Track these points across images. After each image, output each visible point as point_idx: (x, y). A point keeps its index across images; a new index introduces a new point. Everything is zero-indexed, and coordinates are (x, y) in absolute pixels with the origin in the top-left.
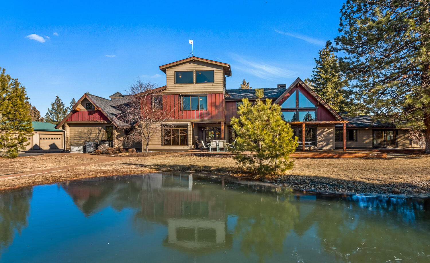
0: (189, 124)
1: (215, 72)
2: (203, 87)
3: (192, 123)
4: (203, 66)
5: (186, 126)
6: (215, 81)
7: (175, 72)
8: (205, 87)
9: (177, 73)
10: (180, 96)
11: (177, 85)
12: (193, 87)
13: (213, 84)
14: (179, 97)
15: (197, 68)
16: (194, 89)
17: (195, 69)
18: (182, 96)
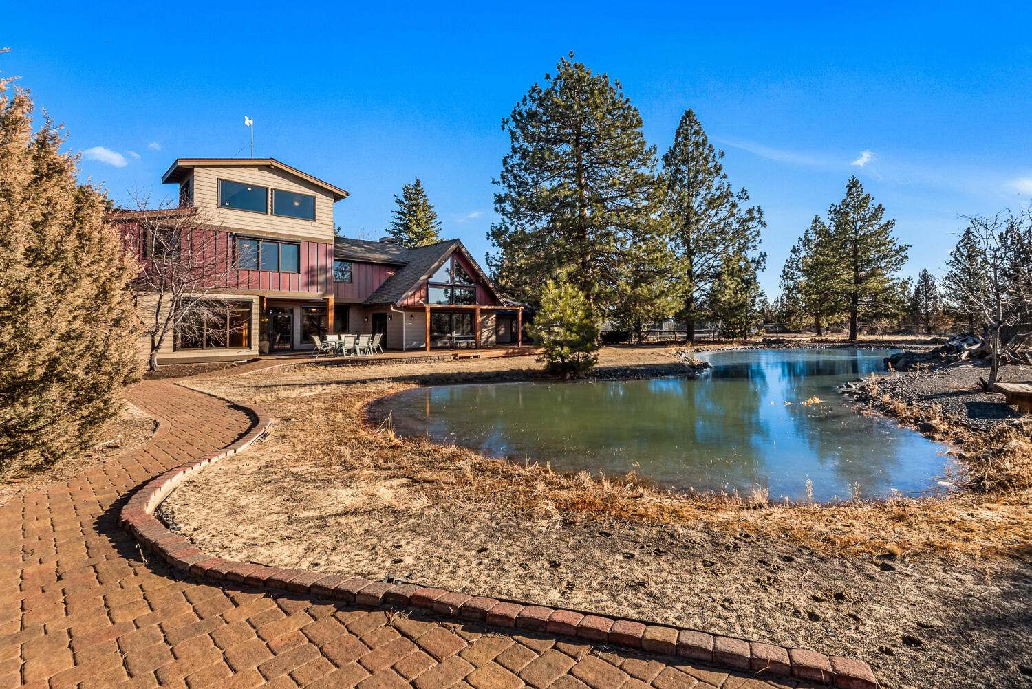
0: (256, 300)
1: (317, 199)
2: (290, 225)
3: (261, 298)
4: (291, 183)
5: (248, 304)
6: (317, 218)
7: (221, 180)
8: (295, 226)
9: (225, 185)
10: (234, 236)
11: (223, 211)
12: (266, 222)
13: (314, 224)
14: (230, 239)
15: (275, 185)
16: (269, 226)
17: (272, 184)
18: (239, 236)
